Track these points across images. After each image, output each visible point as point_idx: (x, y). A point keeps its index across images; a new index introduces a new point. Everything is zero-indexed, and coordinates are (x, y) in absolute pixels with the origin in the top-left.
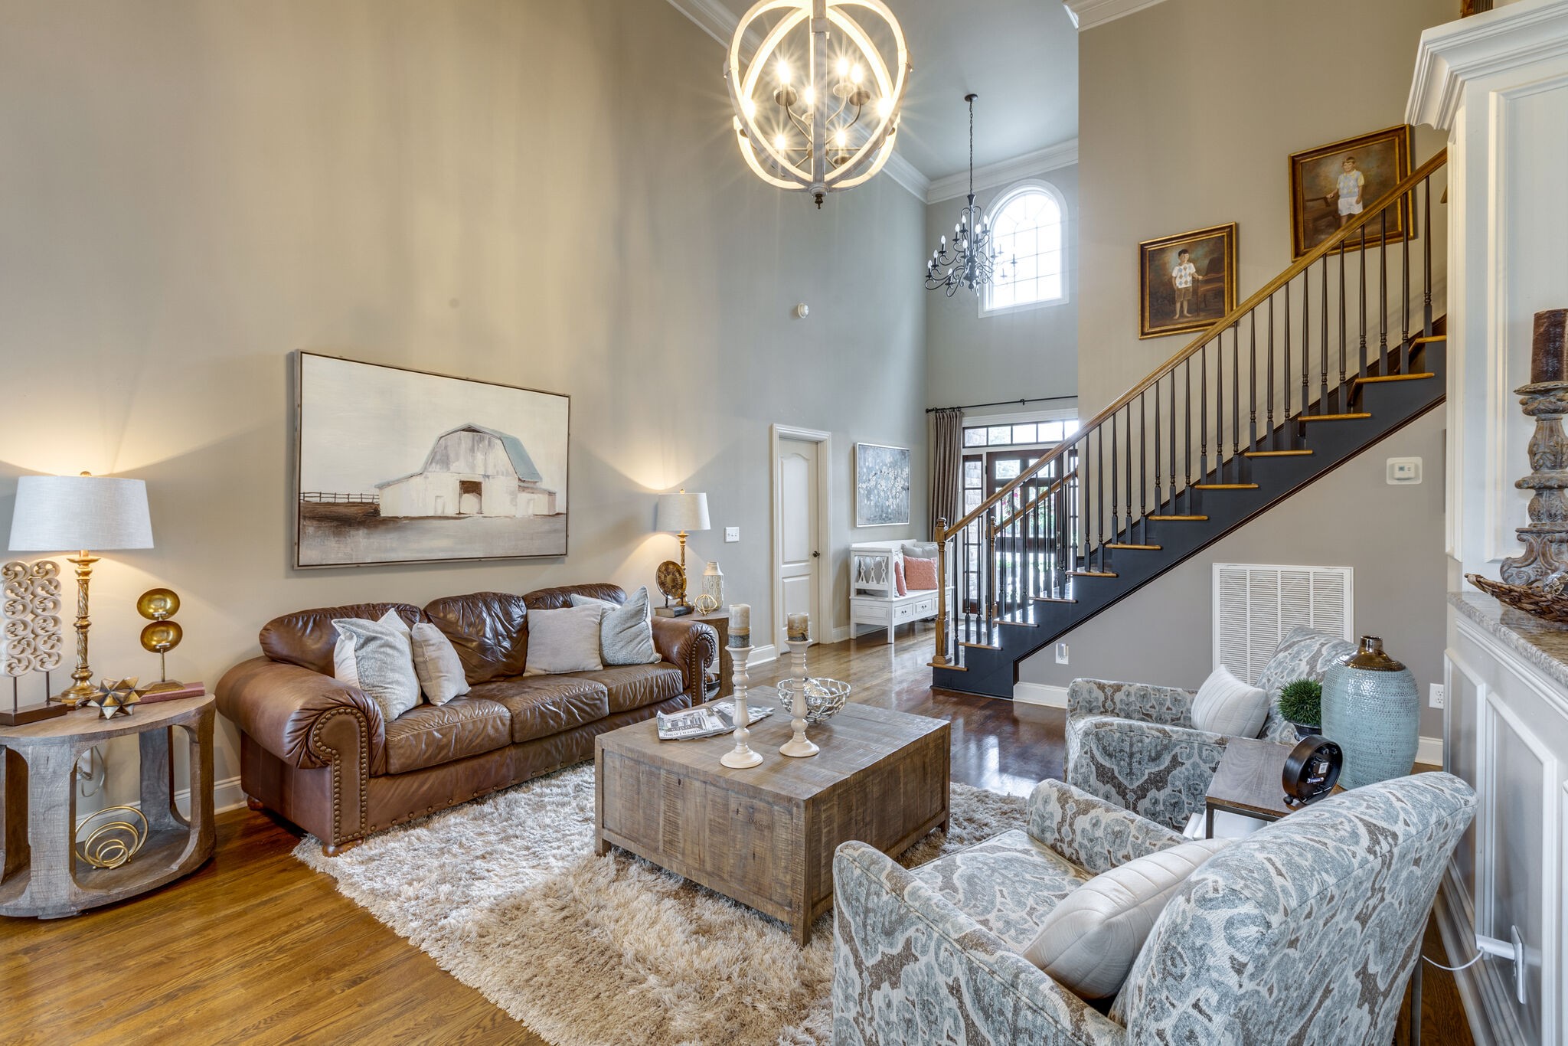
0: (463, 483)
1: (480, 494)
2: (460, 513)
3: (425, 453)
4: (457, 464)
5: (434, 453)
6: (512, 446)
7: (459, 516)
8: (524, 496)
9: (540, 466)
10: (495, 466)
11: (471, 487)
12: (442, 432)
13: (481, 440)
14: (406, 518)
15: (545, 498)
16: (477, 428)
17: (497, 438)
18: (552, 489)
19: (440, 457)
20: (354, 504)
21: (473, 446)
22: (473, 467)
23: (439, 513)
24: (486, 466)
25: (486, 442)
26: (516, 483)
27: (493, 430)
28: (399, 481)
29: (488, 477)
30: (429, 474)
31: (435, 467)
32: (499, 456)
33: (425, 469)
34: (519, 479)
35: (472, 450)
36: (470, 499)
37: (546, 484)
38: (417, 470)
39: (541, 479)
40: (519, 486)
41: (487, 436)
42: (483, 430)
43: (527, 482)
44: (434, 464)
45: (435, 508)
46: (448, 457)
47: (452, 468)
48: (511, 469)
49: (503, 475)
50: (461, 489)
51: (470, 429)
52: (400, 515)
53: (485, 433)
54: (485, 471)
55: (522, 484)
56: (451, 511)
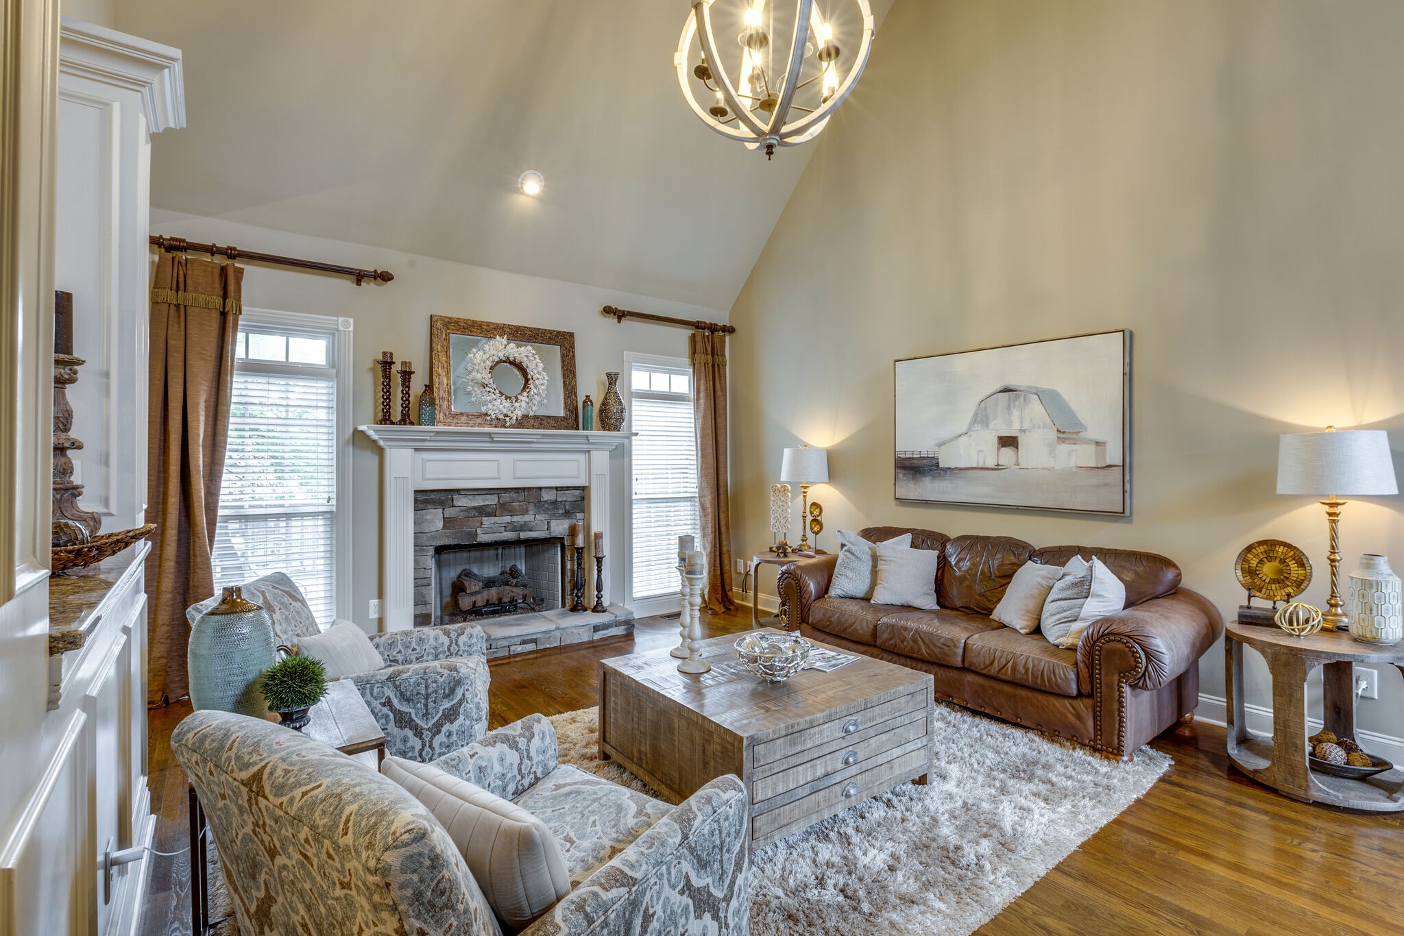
0: (1000, 438)
1: (1017, 448)
2: (998, 465)
3: (969, 415)
4: (995, 422)
5: (976, 414)
6: (1050, 399)
7: (998, 467)
8: (1064, 448)
9: (1083, 414)
10: (1031, 420)
11: (1008, 442)
12: (982, 396)
13: (1017, 397)
14: (956, 468)
15: (1092, 449)
16: (1013, 388)
17: (1032, 393)
18: (1100, 438)
19: (981, 418)
20: (923, 458)
21: (1009, 403)
22: (1009, 423)
23: (981, 465)
24: (1021, 422)
25: (1022, 399)
26: (1054, 435)
27: (1028, 387)
28: (951, 440)
29: (1024, 431)
30: (973, 433)
31: (977, 427)
32: (1036, 409)
33: (970, 429)
34: (1058, 431)
35: (1009, 408)
36: (1007, 453)
37: (1093, 433)
38: (964, 431)
39: (1086, 429)
40: (1059, 438)
41: (1023, 393)
42: (1019, 388)
43: (1068, 432)
44: (976, 425)
45: (978, 461)
46: (987, 417)
47: (991, 426)
48: (1048, 421)
49: (1039, 428)
50: (999, 443)
51: (1006, 390)
52: (953, 467)
53: (1020, 391)
54: (1022, 426)
55: (1061, 436)
56: (991, 463)
